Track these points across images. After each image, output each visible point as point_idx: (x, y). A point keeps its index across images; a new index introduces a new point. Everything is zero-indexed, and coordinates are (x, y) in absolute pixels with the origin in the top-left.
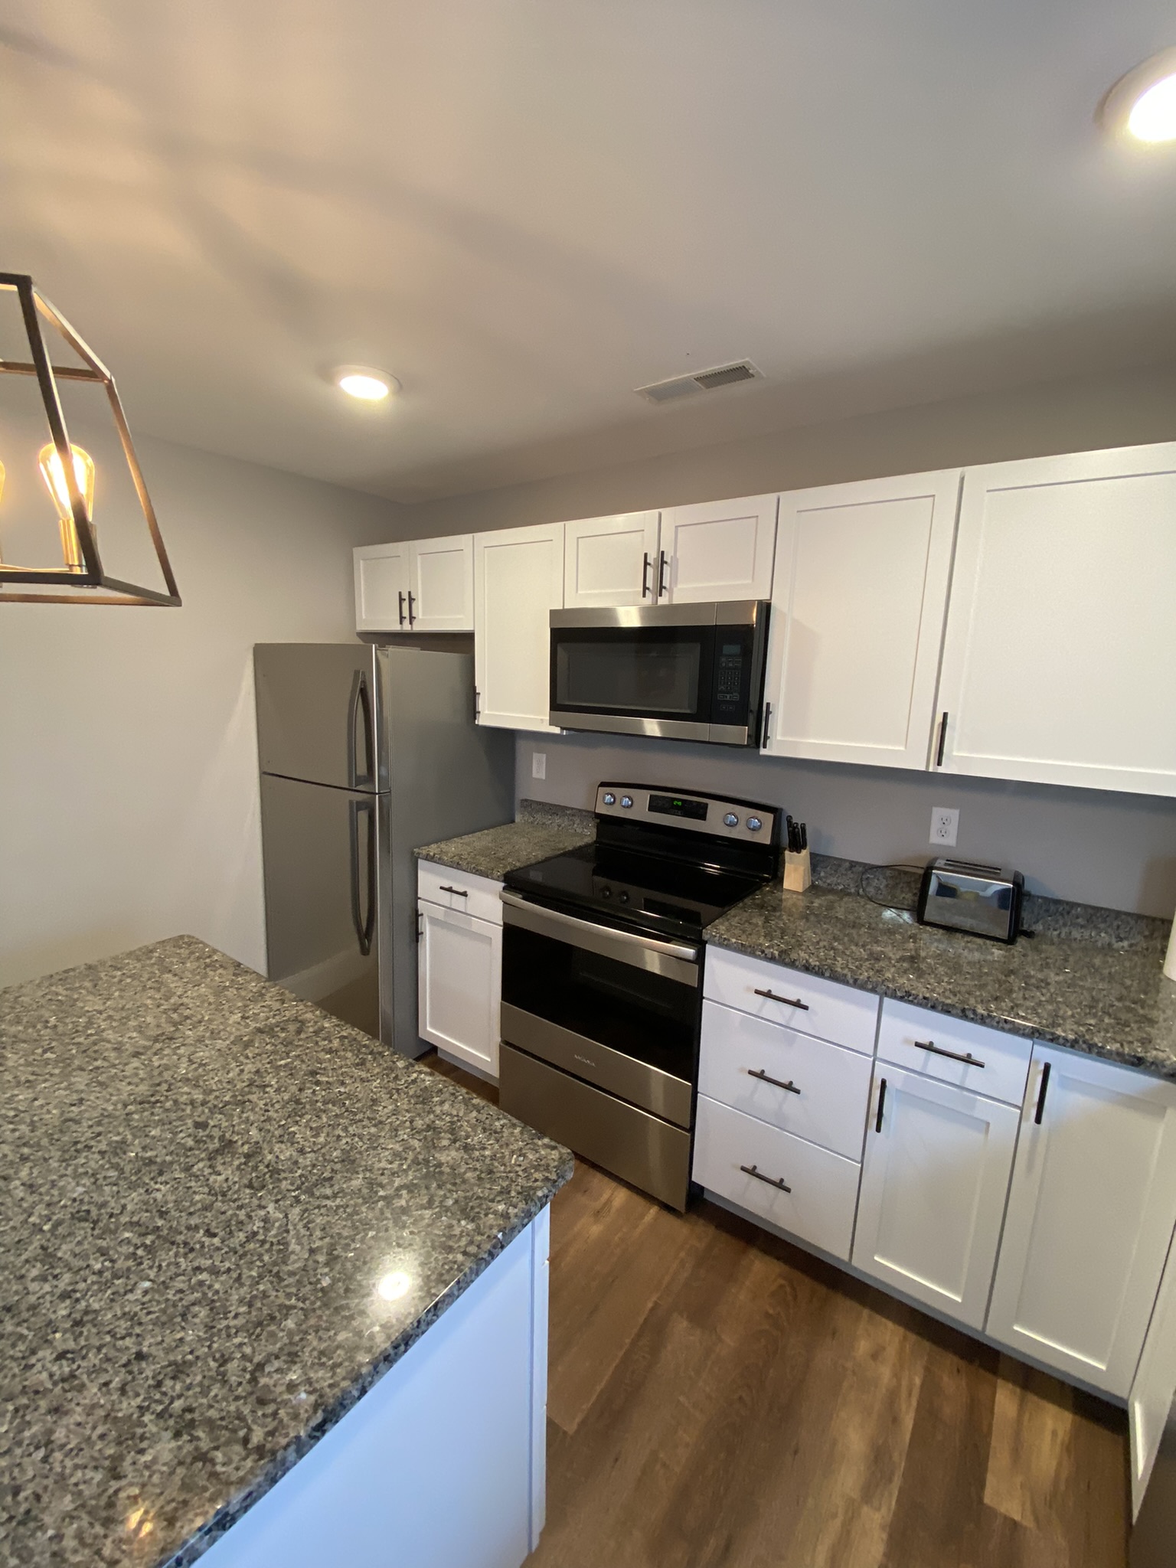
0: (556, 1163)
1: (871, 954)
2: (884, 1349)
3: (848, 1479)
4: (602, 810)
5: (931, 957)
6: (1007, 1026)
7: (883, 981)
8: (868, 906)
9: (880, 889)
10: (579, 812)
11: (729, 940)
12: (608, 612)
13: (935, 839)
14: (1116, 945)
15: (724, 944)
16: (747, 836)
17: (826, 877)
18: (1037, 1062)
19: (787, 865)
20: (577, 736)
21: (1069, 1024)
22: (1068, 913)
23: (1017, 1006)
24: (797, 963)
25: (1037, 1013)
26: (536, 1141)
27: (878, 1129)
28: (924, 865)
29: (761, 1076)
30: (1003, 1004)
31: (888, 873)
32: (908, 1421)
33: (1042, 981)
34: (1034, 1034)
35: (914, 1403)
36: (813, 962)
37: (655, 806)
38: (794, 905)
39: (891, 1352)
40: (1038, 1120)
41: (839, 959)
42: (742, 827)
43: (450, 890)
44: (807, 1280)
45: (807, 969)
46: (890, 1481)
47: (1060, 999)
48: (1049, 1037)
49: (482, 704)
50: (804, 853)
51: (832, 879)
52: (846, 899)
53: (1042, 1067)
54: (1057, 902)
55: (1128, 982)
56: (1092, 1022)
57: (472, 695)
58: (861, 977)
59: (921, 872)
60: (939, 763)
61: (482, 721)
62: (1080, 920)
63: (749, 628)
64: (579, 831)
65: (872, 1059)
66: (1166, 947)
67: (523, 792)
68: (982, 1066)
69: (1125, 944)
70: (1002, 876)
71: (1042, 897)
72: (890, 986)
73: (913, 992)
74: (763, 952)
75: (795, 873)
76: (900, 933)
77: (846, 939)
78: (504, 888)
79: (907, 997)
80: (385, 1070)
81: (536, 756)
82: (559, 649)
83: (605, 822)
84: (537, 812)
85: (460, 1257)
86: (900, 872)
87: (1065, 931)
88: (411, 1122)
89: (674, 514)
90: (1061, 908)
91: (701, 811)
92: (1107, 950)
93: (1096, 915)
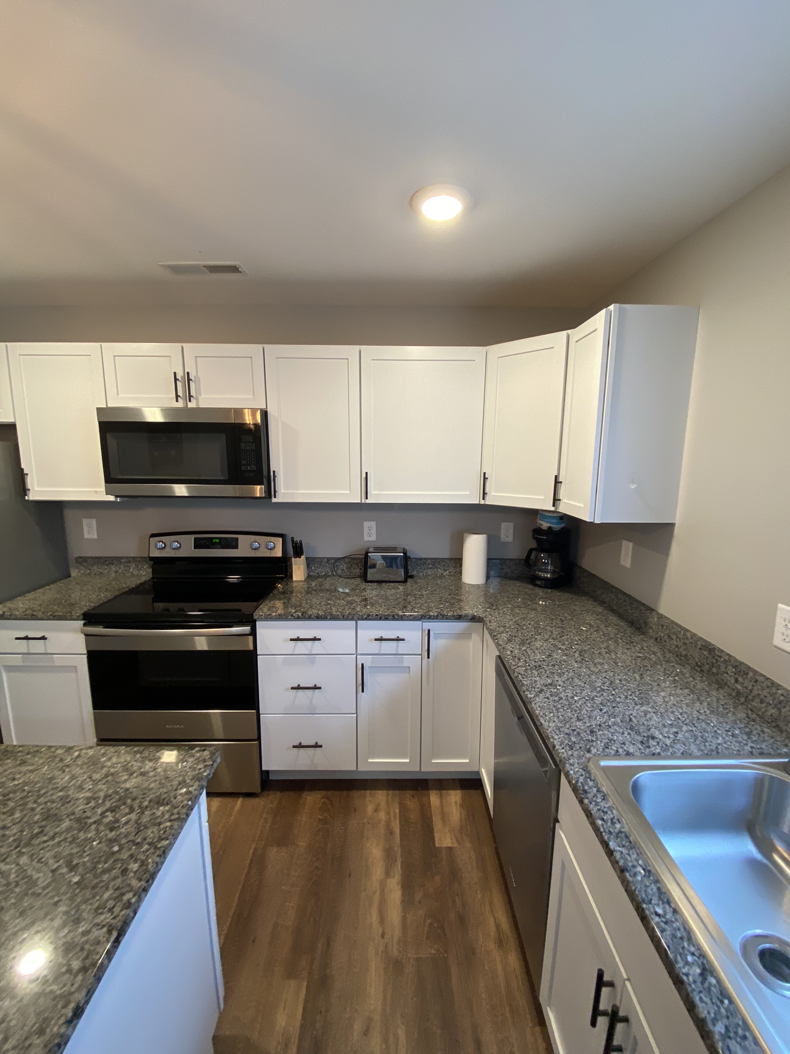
0: (209, 757)
1: (348, 602)
2: (379, 805)
3: (378, 871)
4: (155, 554)
5: (375, 596)
6: (411, 618)
7: (357, 612)
8: (340, 580)
9: (343, 570)
10: (130, 560)
11: (271, 615)
12: (137, 411)
13: (366, 538)
14: (445, 574)
15: (268, 618)
16: (268, 554)
17: (315, 570)
18: (425, 630)
19: (293, 566)
20: (129, 501)
21: (434, 609)
22: (425, 563)
23: (414, 607)
24: (312, 616)
25: (422, 609)
26: (190, 752)
27: (363, 691)
28: (363, 553)
29: (299, 688)
30: (408, 608)
31: (347, 560)
32: (397, 831)
33: (421, 595)
34: (422, 618)
35: (398, 821)
36: (321, 613)
37: (198, 545)
38: (302, 588)
39: (383, 804)
40: (428, 657)
41: (333, 608)
42: (263, 548)
43: (26, 638)
44: (337, 793)
45: (318, 618)
46: (396, 861)
47: (429, 601)
48: (428, 617)
49: (30, 482)
50: (303, 557)
51: (318, 570)
52: (328, 579)
53: (427, 632)
54: (421, 559)
55: (451, 588)
56: (442, 606)
57: (20, 477)
58: (346, 613)
59: (363, 556)
60: (367, 498)
61: (32, 496)
62: (430, 566)
63: (258, 427)
64: (135, 573)
65: (355, 656)
66: (462, 570)
67: (78, 550)
68: (404, 640)
69: (447, 572)
70: (398, 551)
71: (415, 558)
72: (360, 614)
73: (371, 614)
74: (292, 616)
75: (299, 572)
76: (358, 589)
77: (333, 598)
78: (85, 625)
79: (368, 618)
80: (48, 759)
81: (85, 521)
82: (109, 436)
83: (157, 563)
84: (94, 565)
85: (168, 824)
86: (352, 558)
87: (425, 571)
88: (90, 778)
89: (190, 348)
90: (422, 562)
91: (234, 544)
92: (442, 576)
93: (436, 562)
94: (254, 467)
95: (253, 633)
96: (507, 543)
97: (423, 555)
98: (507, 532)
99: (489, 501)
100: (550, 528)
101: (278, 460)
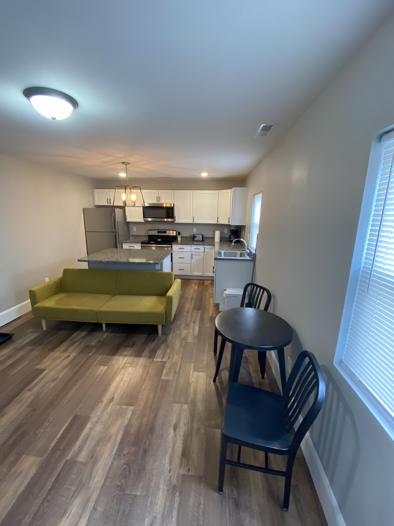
4: (149, 234)
9: (189, 239)
10: (144, 236)
11: (175, 244)
13: (194, 232)
16: (173, 235)
17: (183, 239)
19: (178, 237)
20: (147, 222)
21: (207, 244)
27: (192, 259)
28: (193, 235)
29: (180, 258)
33: (205, 242)
36: (184, 244)
37: (158, 232)
40: (204, 253)
42: (172, 233)
49: (127, 218)
50: (180, 236)
52: (186, 241)
53: (205, 247)
56: (209, 244)
57: (125, 217)
58: (189, 244)
59: (193, 236)
60: (194, 222)
61: (126, 220)
63: (172, 207)
64: (145, 238)
65: (191, 252)
66: (215, 239)
67: (131, 234)
68: (200, 249)
70: (201, 234)
75: (179, 239)
78: (141, 244)
79: (193, 245)
81: (134, 227)
83: (150, 236)
84: (135, 237)
87: (207, 240)
89: (160, 191)
90: (207, 238)
91: (165, 232)
92: (211, 241)
93: (210, 238)
94: (172, 215)
95: (172, 247)
96: (226, 234)
97: (207, 236)
98: (226, 231)
99: (219, 223)
100: (233, 229)
101: (176, 214)
